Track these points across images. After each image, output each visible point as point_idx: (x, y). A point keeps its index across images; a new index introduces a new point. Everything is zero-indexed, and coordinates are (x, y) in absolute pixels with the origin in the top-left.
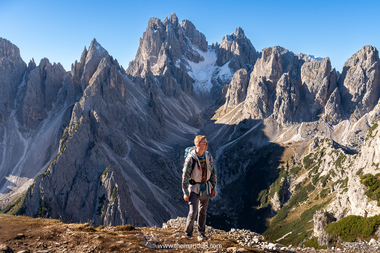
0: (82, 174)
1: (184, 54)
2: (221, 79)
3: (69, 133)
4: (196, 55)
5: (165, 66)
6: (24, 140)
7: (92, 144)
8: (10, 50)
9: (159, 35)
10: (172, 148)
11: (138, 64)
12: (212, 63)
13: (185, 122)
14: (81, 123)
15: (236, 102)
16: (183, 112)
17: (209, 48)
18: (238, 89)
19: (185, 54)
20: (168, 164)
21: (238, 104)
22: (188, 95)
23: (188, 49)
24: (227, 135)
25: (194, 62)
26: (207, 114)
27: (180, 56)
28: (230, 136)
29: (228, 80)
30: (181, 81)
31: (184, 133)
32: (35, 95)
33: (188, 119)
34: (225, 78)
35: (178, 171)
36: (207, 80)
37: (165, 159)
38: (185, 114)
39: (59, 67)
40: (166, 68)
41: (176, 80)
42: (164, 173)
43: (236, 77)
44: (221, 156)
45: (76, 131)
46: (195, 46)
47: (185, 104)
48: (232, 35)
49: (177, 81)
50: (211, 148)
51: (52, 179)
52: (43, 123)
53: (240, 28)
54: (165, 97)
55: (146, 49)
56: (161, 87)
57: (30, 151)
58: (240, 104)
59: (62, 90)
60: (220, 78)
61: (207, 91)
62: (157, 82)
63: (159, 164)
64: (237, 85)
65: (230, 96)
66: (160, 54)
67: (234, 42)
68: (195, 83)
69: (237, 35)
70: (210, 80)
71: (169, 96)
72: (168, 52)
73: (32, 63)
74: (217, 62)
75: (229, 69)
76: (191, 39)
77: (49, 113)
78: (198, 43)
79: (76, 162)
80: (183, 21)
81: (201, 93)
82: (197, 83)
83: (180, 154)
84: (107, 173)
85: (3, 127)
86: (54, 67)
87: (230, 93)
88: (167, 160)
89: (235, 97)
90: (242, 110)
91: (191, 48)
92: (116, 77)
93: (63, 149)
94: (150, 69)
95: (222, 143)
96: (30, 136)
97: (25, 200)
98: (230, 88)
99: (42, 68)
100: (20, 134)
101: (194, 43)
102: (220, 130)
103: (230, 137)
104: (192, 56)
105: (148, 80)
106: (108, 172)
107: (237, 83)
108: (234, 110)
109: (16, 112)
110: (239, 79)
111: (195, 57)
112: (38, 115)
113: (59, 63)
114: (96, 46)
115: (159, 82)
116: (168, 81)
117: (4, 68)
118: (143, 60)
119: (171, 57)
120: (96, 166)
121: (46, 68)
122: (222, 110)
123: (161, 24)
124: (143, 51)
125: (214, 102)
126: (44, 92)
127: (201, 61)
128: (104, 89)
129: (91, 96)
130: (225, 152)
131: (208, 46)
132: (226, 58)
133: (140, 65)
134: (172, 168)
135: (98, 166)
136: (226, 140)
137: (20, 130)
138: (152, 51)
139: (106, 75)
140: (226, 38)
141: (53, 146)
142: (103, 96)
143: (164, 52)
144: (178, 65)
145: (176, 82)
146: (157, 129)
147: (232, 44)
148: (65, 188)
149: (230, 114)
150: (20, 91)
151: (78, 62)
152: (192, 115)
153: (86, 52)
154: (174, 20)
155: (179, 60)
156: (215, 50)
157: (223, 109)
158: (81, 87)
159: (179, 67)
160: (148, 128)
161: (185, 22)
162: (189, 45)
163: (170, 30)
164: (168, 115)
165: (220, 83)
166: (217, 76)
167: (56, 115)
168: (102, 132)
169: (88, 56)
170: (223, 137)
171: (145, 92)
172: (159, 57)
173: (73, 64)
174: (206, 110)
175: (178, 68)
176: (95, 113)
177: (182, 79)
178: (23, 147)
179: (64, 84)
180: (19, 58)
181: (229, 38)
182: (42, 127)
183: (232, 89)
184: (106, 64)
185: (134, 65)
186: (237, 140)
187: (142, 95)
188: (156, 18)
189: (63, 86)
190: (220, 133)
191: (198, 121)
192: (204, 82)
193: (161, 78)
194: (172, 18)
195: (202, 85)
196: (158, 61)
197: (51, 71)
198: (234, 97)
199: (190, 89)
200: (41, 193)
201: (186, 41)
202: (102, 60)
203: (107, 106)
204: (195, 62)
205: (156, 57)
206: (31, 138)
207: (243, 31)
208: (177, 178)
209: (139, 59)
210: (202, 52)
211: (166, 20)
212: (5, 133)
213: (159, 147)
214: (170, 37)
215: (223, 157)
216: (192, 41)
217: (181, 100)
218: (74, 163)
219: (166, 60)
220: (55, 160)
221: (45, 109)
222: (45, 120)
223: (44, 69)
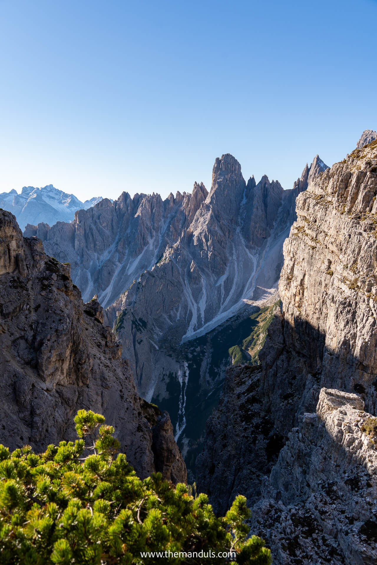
6: (252, 256)
8: (235, 166)
32: (261, 213)
39: (277, 184)
52: (267, 241)
57: (259, 268)
59: (282, 208)
73: (252, 180)
77: (272, 231)
85: (231, 243)
86: (273, 185)
96: (256, 253)
100: (247, 250)
109: (241, 229)
112: (263, 232)
113: (277, 181)
114: (320, 163)
117: (230, 185)
121: (267, 186)
126: (266, 211)
137: (247, 246)
150: (243, 208)
151: (301, 180)
153: (308, 170)
167: (279, 234)
169: (311, 173)
173: (296, 182)
178: (252, 263)
179: (283, 203)
180: (241, 174)
182: (267, 246)
197: (271, 189)
206: (257, 255)
212: (234, 249)
221: (268, 228)
222: (269, 239)
223: (264, 187)
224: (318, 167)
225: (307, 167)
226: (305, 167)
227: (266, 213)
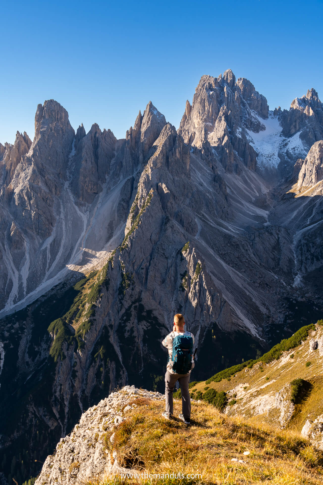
0: (159, 249)
2: (291, 153)
3: (139, 207)
4: (256, 123)
5: (224, 135)
6: (82, 214)
7: (166, 219)
8: (60, 114)
9: (215, 98)
10: (243, 230)
11: (188, 133)
12: (277, 133)
13: (250, 202)
14: (153, 195)
15: (313, 181)
16: (247, 191)
17: (271, 115)
18: (316, 164)
20: (243, 246)
21: (317, 183)
22: (252, 171)
23: (246, 114)
24: (305, 218)
25: (254, 131)
26: (276, 194)
28: (309, 219)
29: (300, 154)
30: (243, 155)
31: (252, 214)
32: (91, 166)
33: (254, 199)
34: (296, 152)
35: (254, 254)
36: (274, 154)
37: (239, 241)
38: (250, 193)
39: (109, 134)
40: (226, 138)
41: (237, 153)
42: (239, 255)
43: (314, 151)
44: (300, 241)
45: (149, 204)
46: (253, 112)
47: (249, 181)
48: (304, 99)
50: (287, 232)
51: (131, 252)
52: (98, 197)
53: (313, 89)
54: (225, 172)
55: (199, 115)
56: (221, 161)
57: (90, 227)
59: (115, 160)
60: (290, 151)
61: (273, 167)
62: (216, 155)
63: (232, 245)
64: (315, 160)
65: (305, 173)
66: (217, 121)
67: (307, 107)
68: (259, 157)
69: (309, 98)
70: (276, 154)
71: (230, 171)
72: (227, 119)
73: (81, 129)
74: (283, 132)
75: (301, 141)
76: (248, 102)
77: (104, 186)
78: (257, 107)
79: (151, 237)
80: (239, 80)
81: (266, 169)
82: (261, 157)
83: (254, 236)
84: (188, 250)
85: (58, 200)
86: (104, 134)
87: (307, 170)
88: (241, 241)
90: (322, 190)
91: (250, 113)
92: (182, 147)
93: (139, 223)
94: (207, 138)
95: (299, 227)
96: (87, 210)
97: (107, 272)
98: (306, 164)
99: (93, 135)
100: (77, 208)
101: (252, 107)
102: (295, 213)
103: (309, 221)
104: (251, 124)
105: (205, 152)
106: (189, 248)
107: (315, 158)
108: (312, 190)
109: (70, 184)
110: (318, 152)
111: (254, 125)
112: (94, 187)
113: (109, 130)
114: (153, 111)
115: (217, 155)
116: (229, 153)
117: (56, 134)
118: (194, 128)
120: (173, 242)
121: (97, 135)
122: (295, 190)
124: (195, 116)
125: (283, 180)
126: (97, 163)
127: (261, 130)
128: (170, 160)
129: (157, 167)
130: (305, 236)
131: (269, 112)
132: (295, 127)
133: (190, 134)
134: (247, 250)
135: (174, 242)
136: (304, 223)
137: (76, 203)
138: (207, 117)
139: (171, 144)
140: (297, 102)
141: (114, 222)
142: (168, 168)
143: (223, 118)
144: (240, 134)
145: (237, 155)
146: (224, 207)
147: (304, 110)
148: (143, 263)
150: (71, 161)
151: (133, 128)
152: (258, 195)
153: (141, 118)
154: (230, 79)
155: (240, 128)
156: (278, 117)
157: (296, 188)
158: (139, 158)
159: (240, 137)
160: (216, 206)
161: (241, 81)
162: (248, 110)
163: (230, 92)
164: (231, 194)
165: (289, 158)
166: (286, 149)
167: (112, 189)
168: (171, 207)
169: (144, 122)
170: (299, 220)
171: (208, 166)
172: (216, 124)
173: (128, 131)
174: (274, 189)
175: (240, 139)
176: (164, 186)
177: (244, 151)
178: (82, 222)
179: (116, 154)
180: (68, 123)
181: (300, 102)
182: (99, 202)
183: (309, 165)
184: (171, 131)
186: (319, 224)
187: (205, 168)
188: (210, 77)
189: (116, 155)
190: (295, 216)
191: (266, 202)
192: (270, 157)
193: (220, 150)
194: (227, 76)
195: (268, 159)
196: (215, 129)
197: (102, 139)
198: (311, 174)
199: (253, 163)
200: (122, 266)
201: (244, 105)
202: (165, 126)
203: (173, 179)
204: (254, 132)
205: (211, 124)
206: (88, 212)
207: (317, 93)
208: (254, 262)
209: (190, 127)
210: (262, 119)
211: (220, 79)
212: (62, 206)
213: (229, 228)
214: (229, 101)
215: (302, 243)
216: (250, 105)
217: (244, 176)
218: (149, 237)
219: (226, 128)
220: (132, 234)
221: (100, 182)
222: (101, 194)
223: (95, 137)
224: (151, 114)
225: (140, 114)
226: (138, 114)
227: (97, 166)
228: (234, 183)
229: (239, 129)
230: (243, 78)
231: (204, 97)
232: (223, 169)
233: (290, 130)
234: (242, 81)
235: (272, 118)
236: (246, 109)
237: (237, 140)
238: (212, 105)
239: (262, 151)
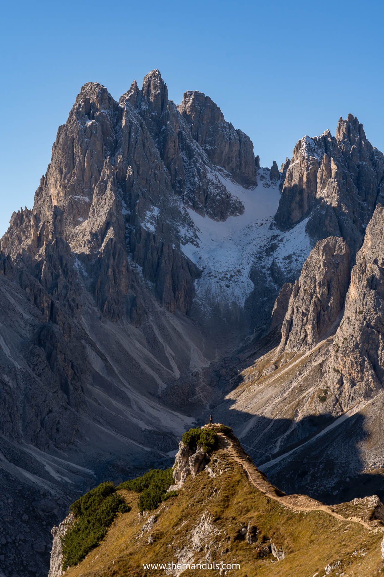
1: (180, 193)
2: (280, 268)
4: (218, 197)
5: (107, 225)
9: (99, 135)
10: (91, 472)
11: (37, 221)
12: (264, 222)
13: (152, 394)
15: (309, 338)
16: (152, 367)
17: (263, 177)
18: (317, 297)
19: (185, 193)
21: (316, 343)
22: (175, 313)
23: (193, 177)
25: (213, 216)
26: (223, 371)
27: (162, 198)
28: (280, 440)
30: (154, 273)
31: (143, 426)
33: (164, 386)
36: (239, 271)
37: (59, 505)
38: (158, 370)
40: (111, 233)
41: (140, 269)
43: (314, 262)
46: (220, 170)
47: (161, 340)
48: (325, 138)
49: (143, 273)
53: (351, 116)
54: (100, 318)
55: (59, 177)
56: (93, 289)
58: (319, 344)
60: (279, 265)
61: (234, 303)
64: (315, 287)
65: (292, 320)
66: (97, 190)
67: (324, 157)
68: (202, 280)
69: (339, 138)
70: (246, 271)
71: (113, 315)
74: (276, 218)
75: (308, 239)
76: (208, 148)
78: (229, 160)
80: (186, 96)
81: (216, 309)
82: (207, 279)
87: (295, 310)
89: (307, 322)
90: (323, 362)
91: (205, 174)
94: (61, 233)
98: (296, 295)
101: (217, 160)
103: (279, 444)
104: (206, 199)
107: (315, 281)
108: (302, 362)
110: (322, 267)
111: (214, 201)
115: (86, 274)
116: (114, 271)
118: (51, 208)
119: (130, 199)
122: (268, 362)
123: (107, 102)
124: (53, 182)
125: (252, 337)
127: (232, 213)
131: (259, 171)
132: (301, 206)
133: (41, 224)
136: (266, 451)
138: (78, 181)
140: (304, 145)
143: (109, 185)
144: (152, 224)
145: (141, 275)
146: (50, 411)
147: (319, 164)
149: (288, 373)
154: (154, 92)
155: (156, 209)
157: (271, 358)
159: (152, 229)
160: (24, 409)
161: (191, 100)
162: (198, 165)
163: (134, 121)
165: (276, 281)
170: (257, 441)
171: (32, 301)
172: (95, 200)
174: (224, 360)
175: (149, 234)
177: (158, 263)
181: (313, 146)
183: (301, 297)
185: (26, 222)
186: (295, 453)
187: (19, 309)
188: (95, 85)
190: (251, 430)
191: (194, 394)
192: (229, 278)
193: (94, 261)
194: (149, 85)
195: (223, 284)
196: (91, 210)
198: (304, 322)
199: (181, 295)
201: (190, 153)
204: (213, 218)
205: (87, 199)
207: (361, 126)
210: (240, 186)
211: (132, 92)
213: (48, 468)
216: (210, 154)
217: (151, 328)
219: (114, 208)
228: (120, 346)
229: (152, 211)
230: (196, 92)
231: (72, 132)
232: (96, 309)
233: (290, 213)
234: (193, 100)
235: (267, 185)
236: (195, 163)
237: (142, 237)
238: (92, 152)
239: (211, 264)
